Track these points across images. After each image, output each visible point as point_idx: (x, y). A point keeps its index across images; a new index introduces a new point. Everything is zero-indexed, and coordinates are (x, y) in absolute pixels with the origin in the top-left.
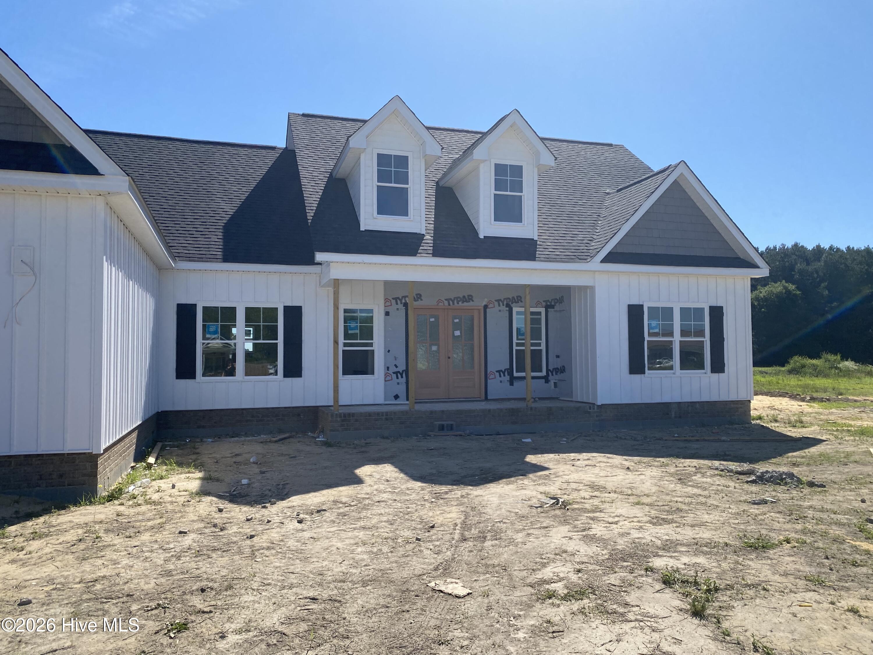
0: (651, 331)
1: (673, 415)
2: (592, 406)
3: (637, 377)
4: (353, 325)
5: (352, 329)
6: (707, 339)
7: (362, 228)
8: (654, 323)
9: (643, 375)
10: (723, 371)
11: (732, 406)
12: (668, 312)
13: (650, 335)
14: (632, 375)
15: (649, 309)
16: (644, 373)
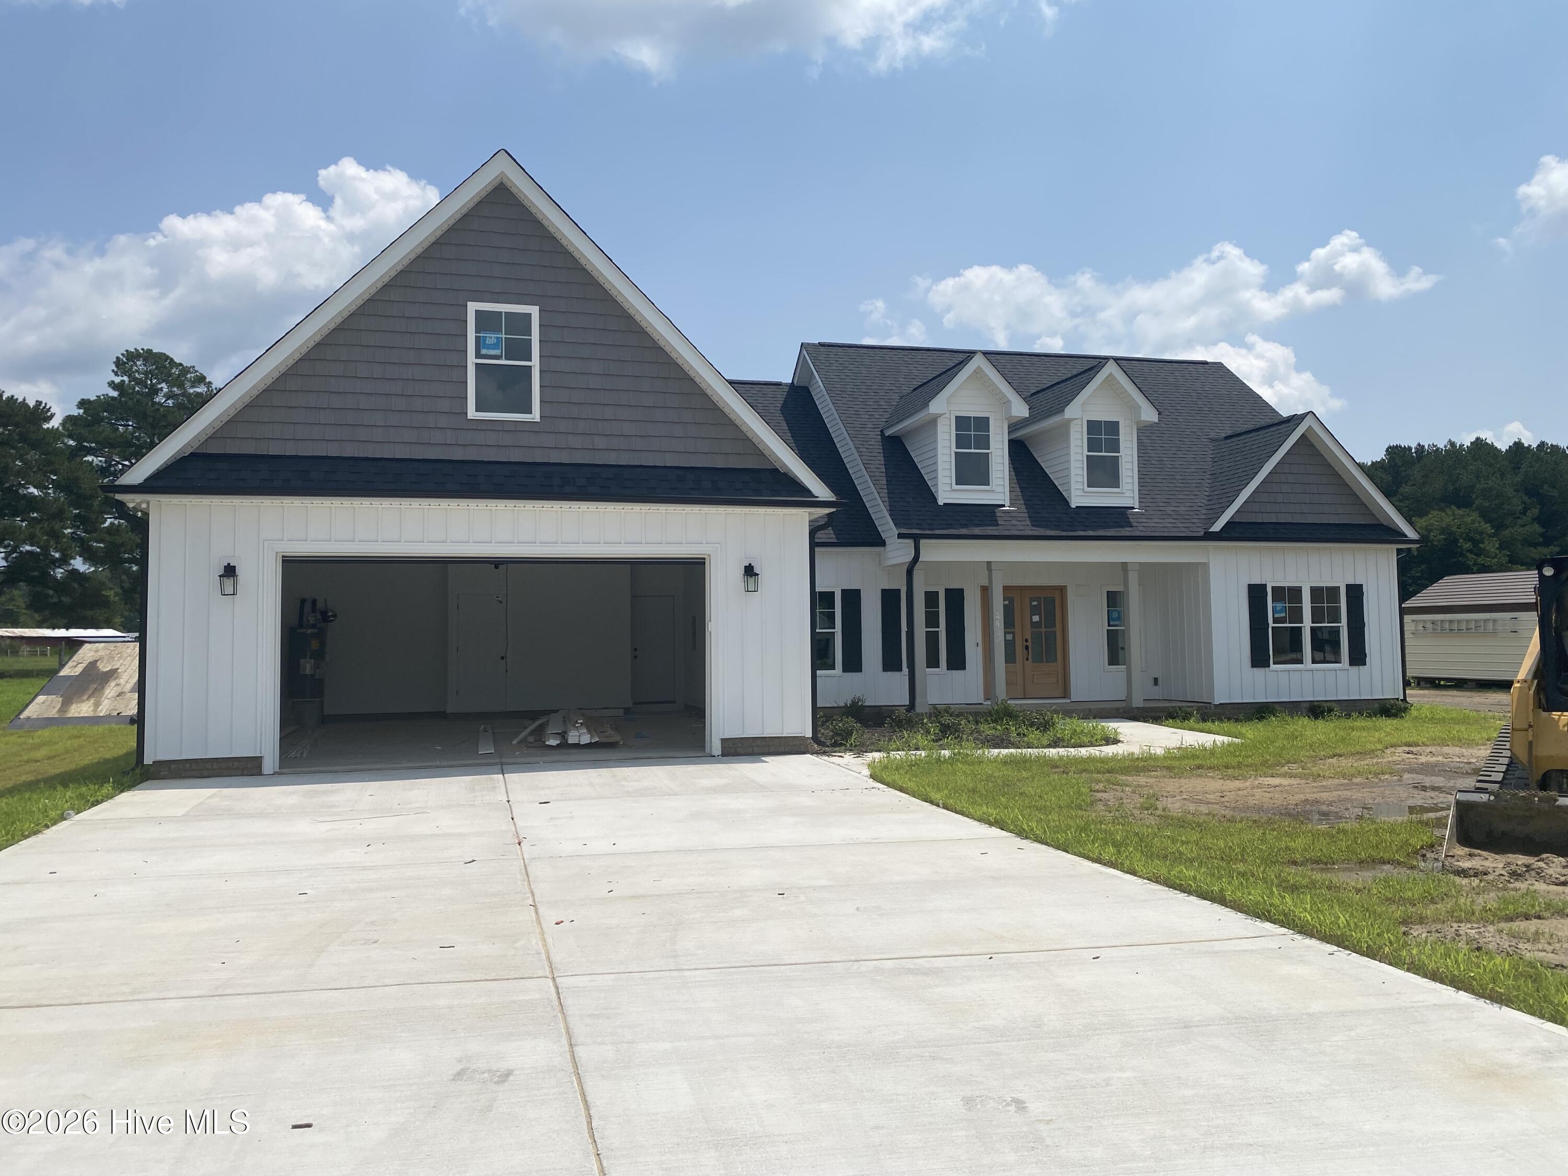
0: (1276, 616)
2: (1207, 705)
3: (1260, 672)
6: (1343, 624)
7: (941, 502)
8: (1279, 605)
9: (1267, 669)
10: (1364, 663)
12: (1295, 593)
13: (1275, 620)
14: (1255, 669)
15: (1274, 589)
16: (1268, 666)
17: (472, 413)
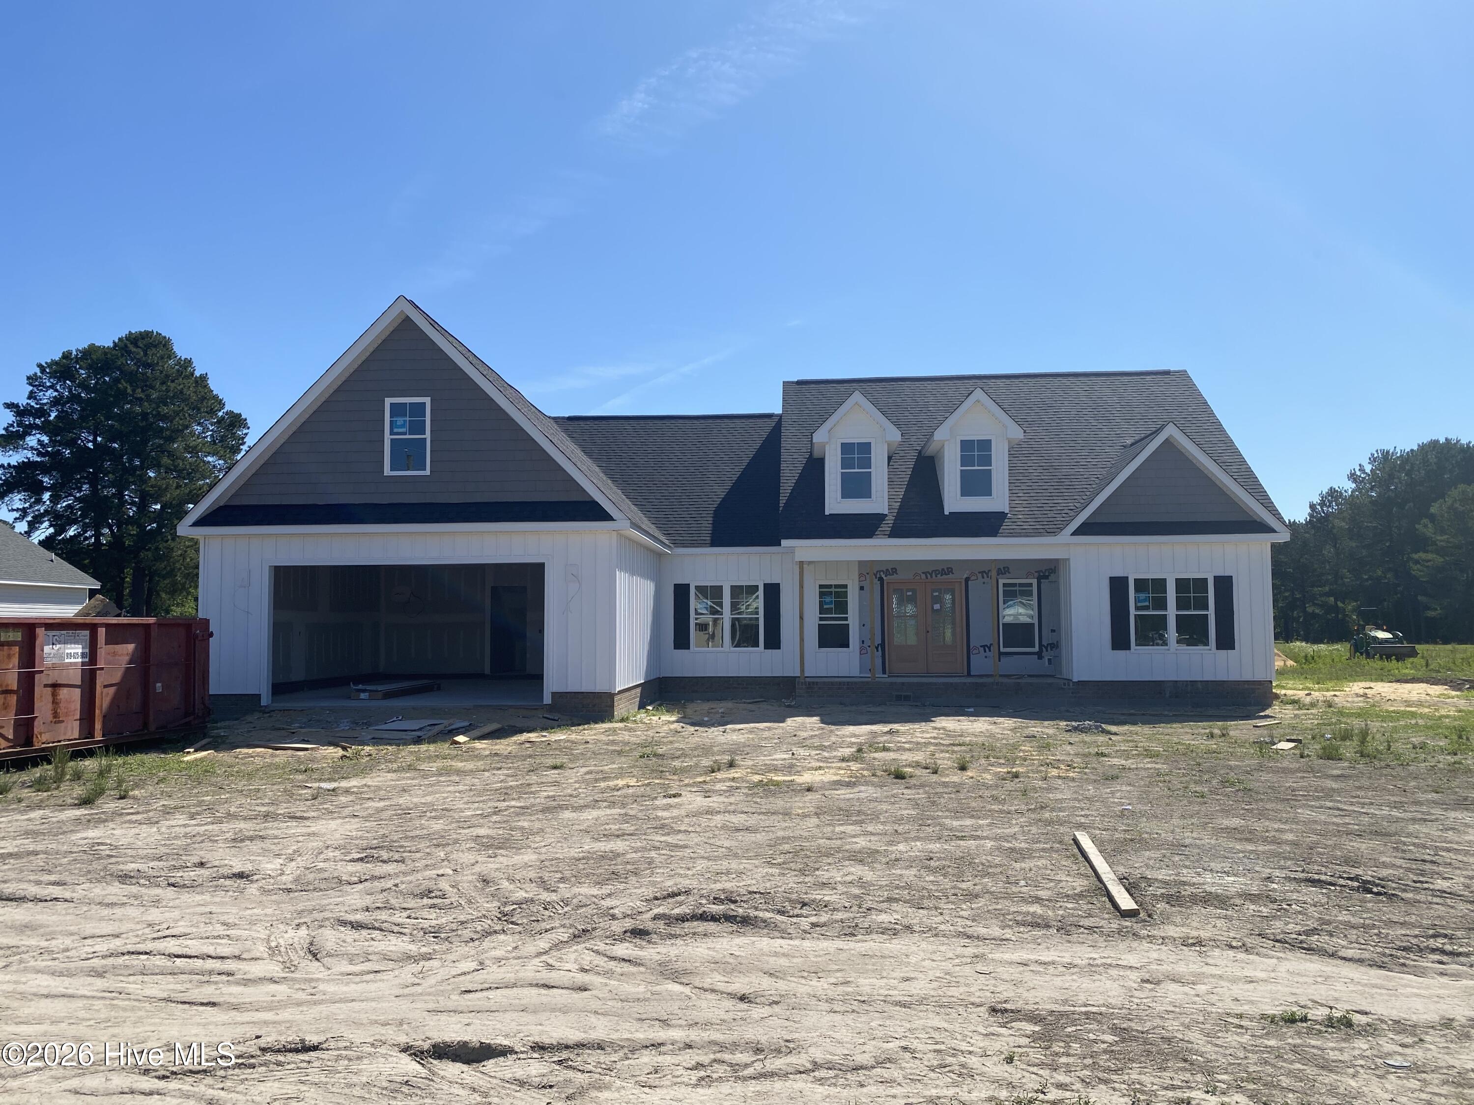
0: (1139, 604)
1: (1167, 695)
2: (1066, 682)
3: (1121, 654)
4: (828, 599)
5: (827, 604)
6: (1211, 612)
7: (827, 513)
8: (1142, 596)
9: (1128, 651)
10: (1232, 647)
11: (1246, 686)
12: (1160, 584)
13: (1137, 608)
14: (1115, 651)
15: (1136, 581)
16: (1130, 649)
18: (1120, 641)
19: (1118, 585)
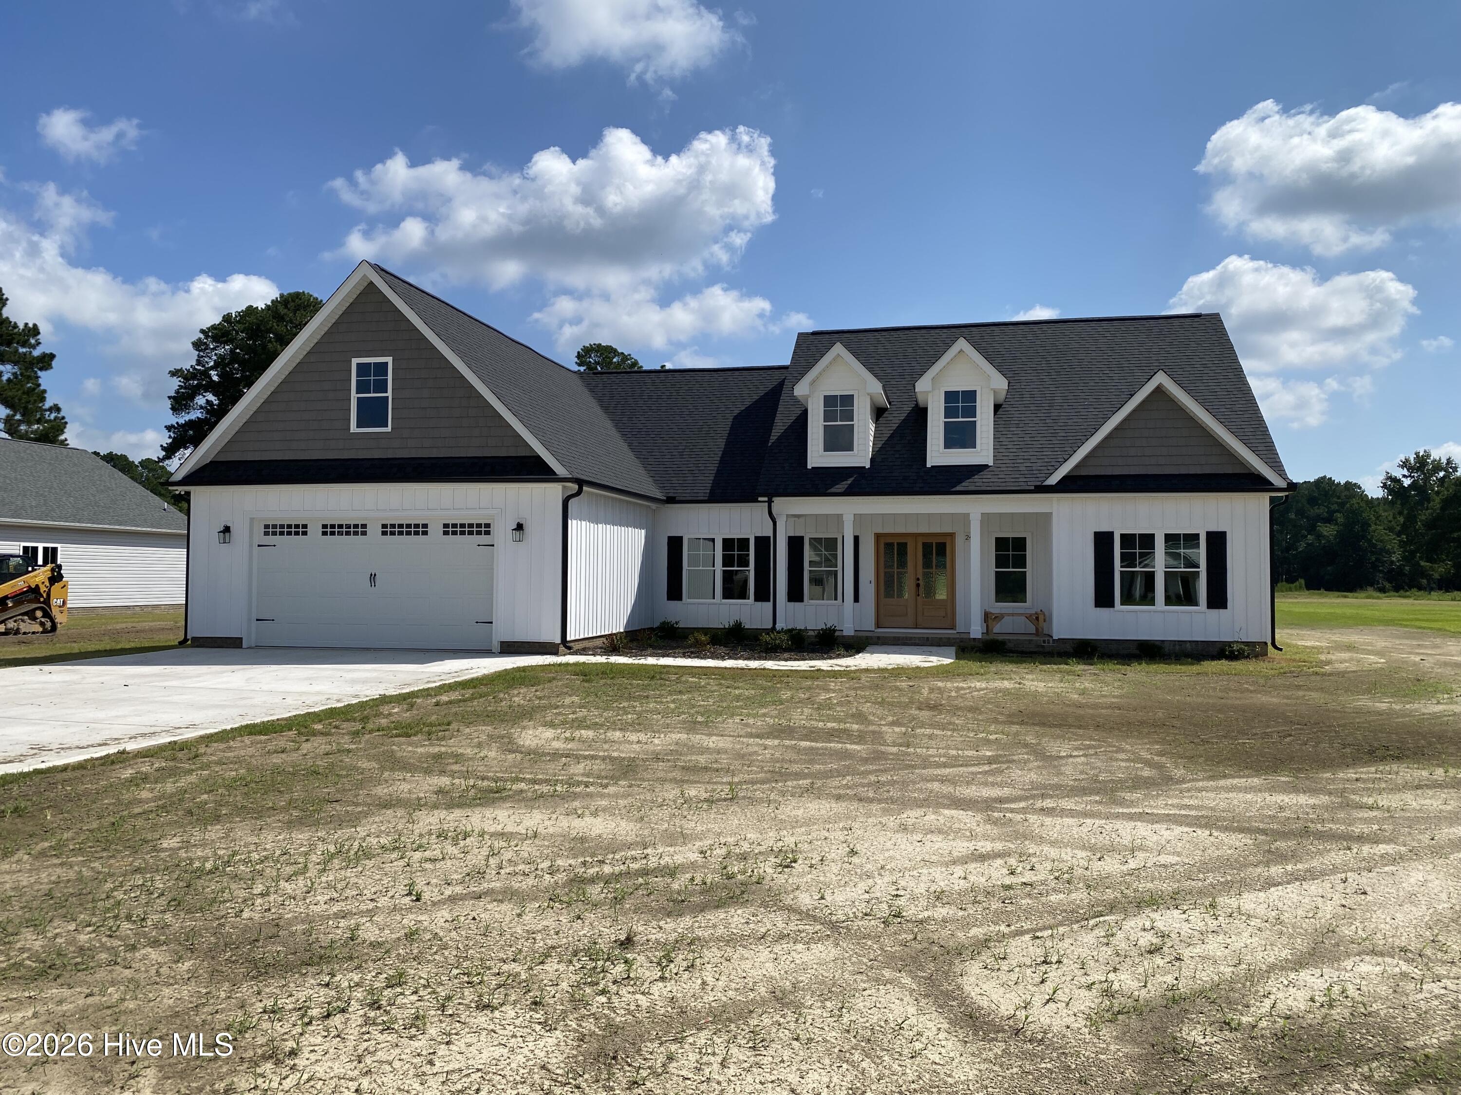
0: (1125, 561)
2: (1047, 639)
3: (1104, 612)
6: (1202, 570)
7: (808, 466)
8: (1129, 552)
9: (1112, 609)
10: (1225, 606)
12: (1148, 540)
13: (1123, 565)
14: (1098, 609)
15: (1122, 536)
16: (1113, 606)
17: (353, 428)
18: (1103, 599)
19: (1103, 540)
